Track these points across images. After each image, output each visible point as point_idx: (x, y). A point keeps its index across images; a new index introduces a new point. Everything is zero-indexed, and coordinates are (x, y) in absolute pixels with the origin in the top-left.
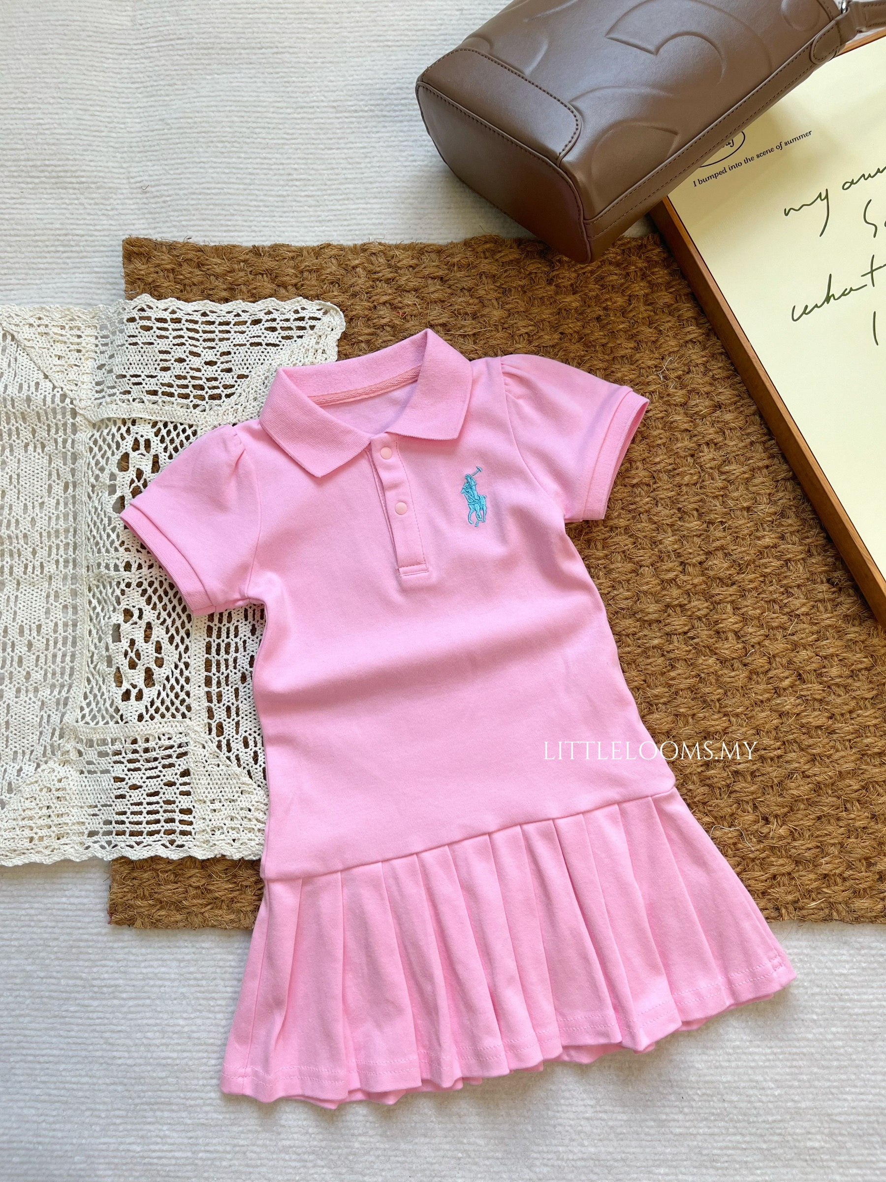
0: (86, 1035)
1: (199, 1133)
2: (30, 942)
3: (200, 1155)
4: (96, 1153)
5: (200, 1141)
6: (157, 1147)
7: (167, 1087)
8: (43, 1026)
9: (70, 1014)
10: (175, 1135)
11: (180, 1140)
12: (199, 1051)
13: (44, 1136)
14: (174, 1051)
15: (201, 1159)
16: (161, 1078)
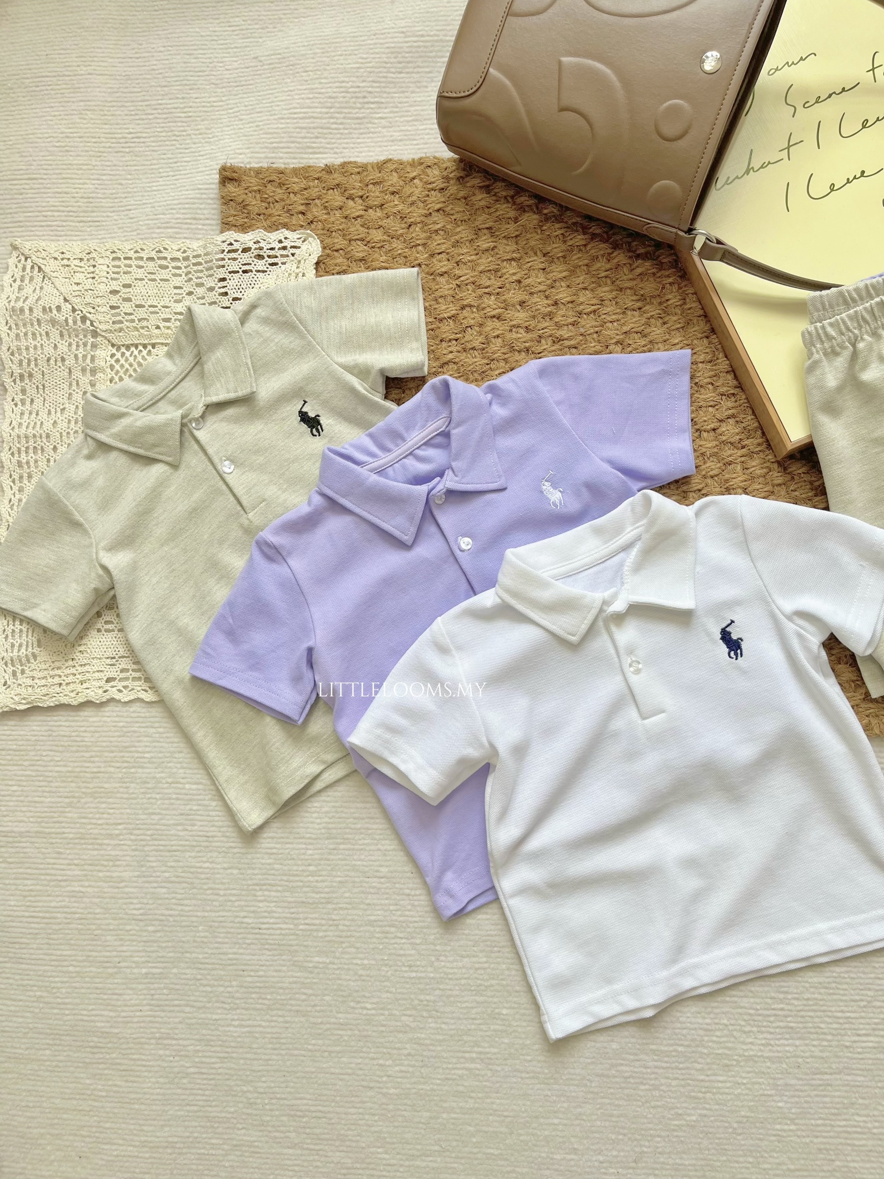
0: (207, 829)
1: (300, 910)
2: (161, 755)
3: (301, 927)
4: (216, 924)
5: (301, 916)
6: (265, 920)
7: (273, 872)
8: (172, 822)
9: (193, 812)
10: (280, 910)
11: (284, 915)
12: (299, 843)
13: (174, 910)
14: (279, 843)
15: (301, 930)
16: (269, 864)
